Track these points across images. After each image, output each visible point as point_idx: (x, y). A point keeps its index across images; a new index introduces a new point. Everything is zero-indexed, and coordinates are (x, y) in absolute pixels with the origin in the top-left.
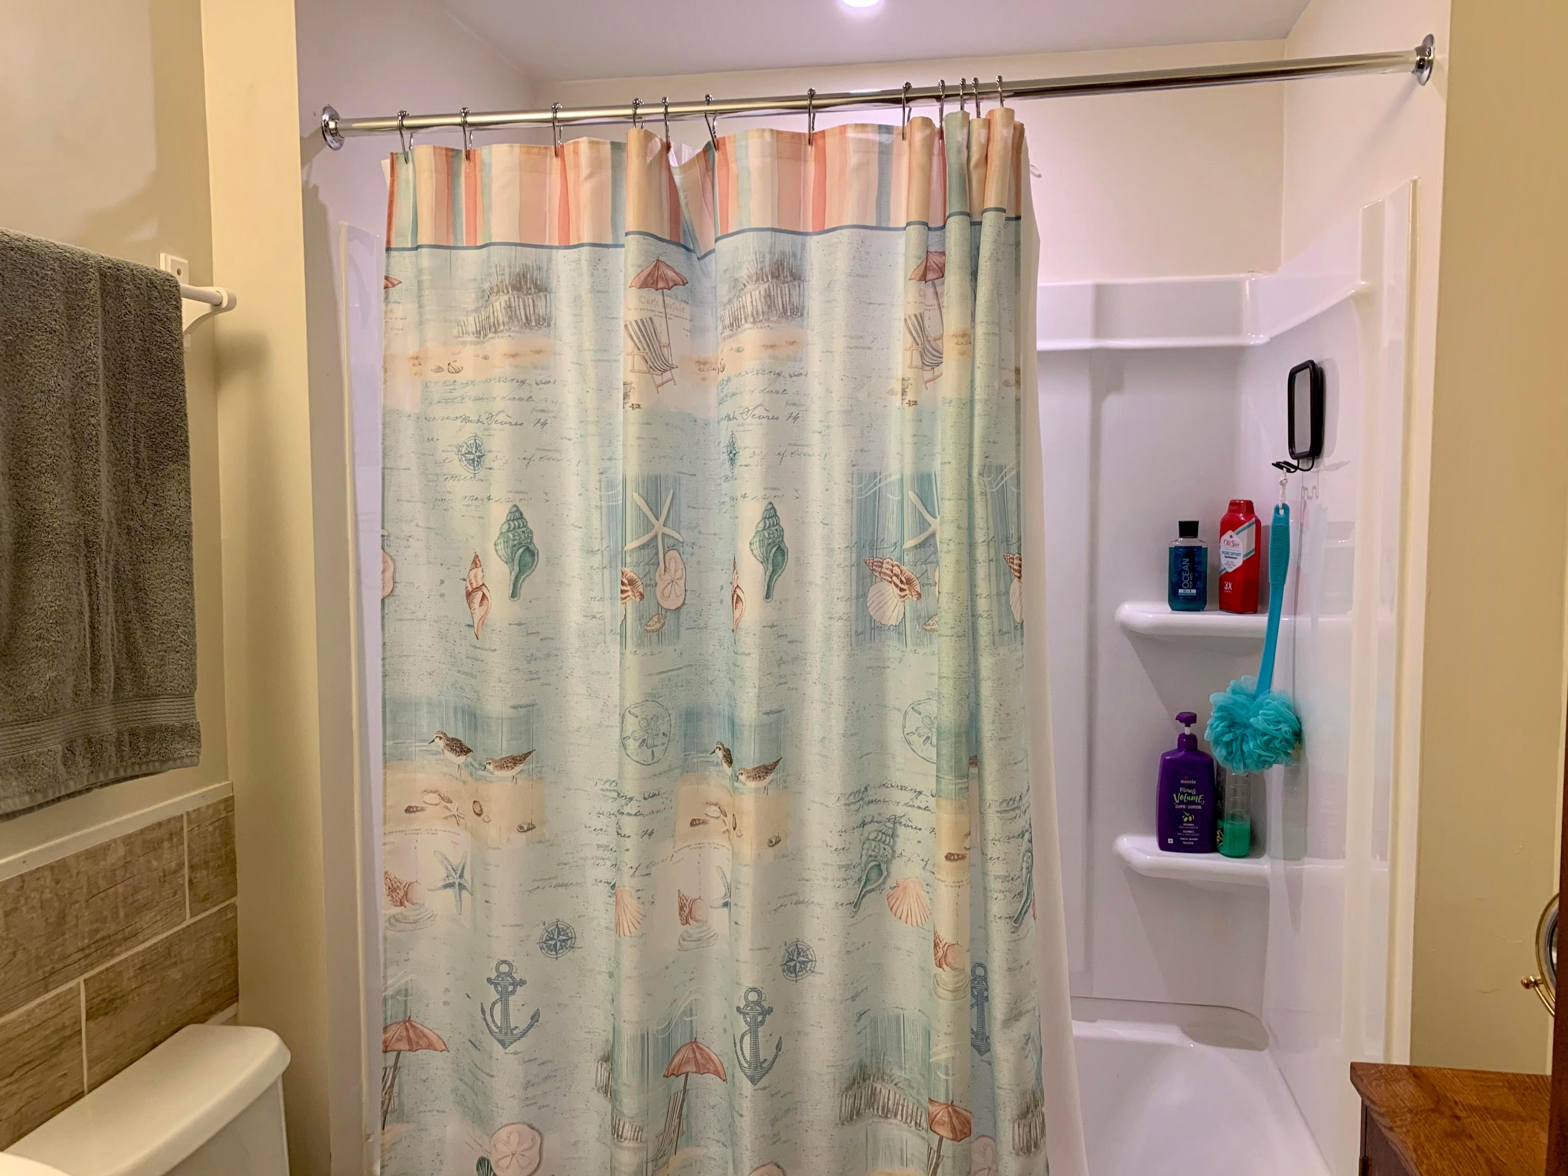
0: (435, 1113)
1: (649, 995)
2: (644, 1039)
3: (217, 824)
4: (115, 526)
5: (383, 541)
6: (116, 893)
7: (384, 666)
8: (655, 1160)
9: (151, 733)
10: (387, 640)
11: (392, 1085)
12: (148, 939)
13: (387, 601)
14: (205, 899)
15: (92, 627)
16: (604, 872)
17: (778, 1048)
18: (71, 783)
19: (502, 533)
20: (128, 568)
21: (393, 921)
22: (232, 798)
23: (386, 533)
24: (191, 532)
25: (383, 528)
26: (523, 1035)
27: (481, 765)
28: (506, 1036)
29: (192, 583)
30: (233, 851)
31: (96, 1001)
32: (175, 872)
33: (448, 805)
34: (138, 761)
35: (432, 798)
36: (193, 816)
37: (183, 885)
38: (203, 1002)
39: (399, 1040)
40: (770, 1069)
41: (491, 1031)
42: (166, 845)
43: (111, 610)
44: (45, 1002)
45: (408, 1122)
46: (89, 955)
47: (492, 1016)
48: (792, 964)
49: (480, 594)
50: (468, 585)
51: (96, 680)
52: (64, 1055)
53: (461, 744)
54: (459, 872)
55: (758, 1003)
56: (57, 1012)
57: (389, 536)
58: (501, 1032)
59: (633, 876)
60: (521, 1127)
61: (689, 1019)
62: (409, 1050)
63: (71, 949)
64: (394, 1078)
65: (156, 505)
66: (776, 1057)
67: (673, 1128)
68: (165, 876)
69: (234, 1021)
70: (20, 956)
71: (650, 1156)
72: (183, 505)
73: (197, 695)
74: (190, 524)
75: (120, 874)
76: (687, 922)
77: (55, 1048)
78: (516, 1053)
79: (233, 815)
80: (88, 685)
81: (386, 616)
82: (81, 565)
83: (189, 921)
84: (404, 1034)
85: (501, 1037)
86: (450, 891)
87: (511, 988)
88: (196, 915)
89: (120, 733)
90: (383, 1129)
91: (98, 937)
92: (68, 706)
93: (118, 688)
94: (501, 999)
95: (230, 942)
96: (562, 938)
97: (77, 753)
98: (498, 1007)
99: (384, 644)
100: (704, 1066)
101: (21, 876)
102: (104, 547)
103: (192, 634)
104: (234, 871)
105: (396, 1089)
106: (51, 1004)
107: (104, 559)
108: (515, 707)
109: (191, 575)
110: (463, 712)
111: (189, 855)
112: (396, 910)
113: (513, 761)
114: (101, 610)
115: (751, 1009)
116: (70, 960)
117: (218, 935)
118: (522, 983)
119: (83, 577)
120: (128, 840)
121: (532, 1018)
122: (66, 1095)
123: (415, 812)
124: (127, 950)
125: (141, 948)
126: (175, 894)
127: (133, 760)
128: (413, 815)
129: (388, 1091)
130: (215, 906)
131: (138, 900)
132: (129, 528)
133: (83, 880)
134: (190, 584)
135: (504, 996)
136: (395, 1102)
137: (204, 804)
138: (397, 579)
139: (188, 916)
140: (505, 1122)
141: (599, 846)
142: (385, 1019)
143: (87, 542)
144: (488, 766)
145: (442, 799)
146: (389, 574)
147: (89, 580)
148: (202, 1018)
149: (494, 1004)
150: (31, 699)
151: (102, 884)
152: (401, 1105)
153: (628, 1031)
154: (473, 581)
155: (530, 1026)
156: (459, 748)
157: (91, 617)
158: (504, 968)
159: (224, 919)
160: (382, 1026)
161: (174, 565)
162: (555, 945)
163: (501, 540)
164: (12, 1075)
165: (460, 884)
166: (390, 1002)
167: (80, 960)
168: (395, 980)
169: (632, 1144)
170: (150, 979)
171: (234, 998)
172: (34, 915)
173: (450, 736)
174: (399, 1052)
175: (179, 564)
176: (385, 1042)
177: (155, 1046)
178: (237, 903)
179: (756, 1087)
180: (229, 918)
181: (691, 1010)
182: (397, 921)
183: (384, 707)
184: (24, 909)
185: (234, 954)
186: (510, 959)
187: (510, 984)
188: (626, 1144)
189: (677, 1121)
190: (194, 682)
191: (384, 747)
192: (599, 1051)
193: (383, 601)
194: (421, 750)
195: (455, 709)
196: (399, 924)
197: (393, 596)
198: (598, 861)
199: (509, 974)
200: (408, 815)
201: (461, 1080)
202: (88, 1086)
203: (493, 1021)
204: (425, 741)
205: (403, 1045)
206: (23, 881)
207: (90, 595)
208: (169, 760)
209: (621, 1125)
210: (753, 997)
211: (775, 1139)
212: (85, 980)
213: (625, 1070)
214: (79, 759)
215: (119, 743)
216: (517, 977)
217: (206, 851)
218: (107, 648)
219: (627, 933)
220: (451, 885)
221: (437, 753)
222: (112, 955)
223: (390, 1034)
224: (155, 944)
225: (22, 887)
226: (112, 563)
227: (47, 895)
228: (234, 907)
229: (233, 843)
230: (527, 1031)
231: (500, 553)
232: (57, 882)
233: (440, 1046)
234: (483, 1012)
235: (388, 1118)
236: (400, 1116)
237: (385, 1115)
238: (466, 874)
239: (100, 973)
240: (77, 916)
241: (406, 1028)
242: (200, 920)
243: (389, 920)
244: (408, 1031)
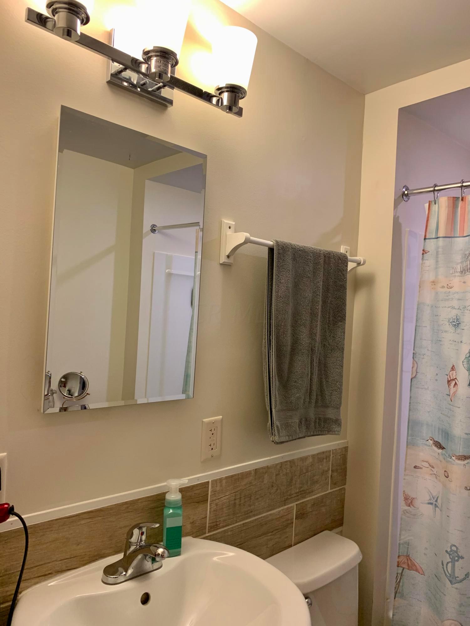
0: (416, 600)
3: (342, 456)
4: (320, 344)
5: (413, 355)
6: (308, 475)
7: (410, 406)
9: (326, 420)
10: (412, 396)
11: (400, 582)
12: (316, 494)
13: (413, 380)
14: (335, 484)
15: (311, 379)
18: (300, 434)
19: (466, 358)
20: (323, 359)
21: (405, 512)
22: (348, 447)
23: (415, 352)
24: (344, 347)
25: (414, 350)
26: (461, 581)
27: (449, 455)
28: (453, 579)
29: (343, 366)
30: (346, 468)
31: (299, 513)
32: (327, 471)
33: (432, 469)
34: (320, 429)
35: (427, 465)
36: (334, 451)
37: (329, 477)
38: (331, 523)
39: (404, 563)
41: (446, 574)
42: (325, 460)
43: (317, 374)
44: (284, 509)
45: (405, 600)
46: (298, 496)
47: (447, 567)
49: (454, 383)
50: (449, 377)
51: (310, 398)
52: (288, 530)
53: (440, 444)
54: (435, 499)
56: (287, 513)
57: (416, 353)
58: (450, 577)
60: (456, 623)
62: (408, 569)
63: (293, 492)
64: (401, 579)
65: (333, 337)
68: (323, 472)
69: (341, 533)
70: (279, 491)
72: (342, 337)
73: (341, 408)
74: (344, 345)
75: (310, 468)
77: (285, 526)
78: (457, 589)
79: (347, 454)
80: (308, 400)
81: (412, 386)
82: (309, 357)
83: (330, 491)
84: (406, 561)
85: (451, 579)
86: (430, 506)
87: (456, 558)
88: (332, 489)
89: (316, 419)
90: (395, 598)
91: (301, 490)
92: (301, 407)
93: (316, 402)
94: (452, 562)
95: (342, 502)
97: (302, 424)
98: (450, 565)
99: (411, 397)
101: (281, 463)
102: (316, 352)
103: (341, 385)
104: (346, 475)
105: (401, 584)
106: (286, 510)
107: (316, 356)
108: (466, 434)
109: (343, 363)
110: (442, 431)
111: (332, 466)
112: (407, 508)
113: (465, 458)
114: (314, 374)
116: (292, 496)
117: (338, 498)
118: (462, 558)
119: (309, 362)
120: (313, 456)
121: (466, 575)
122: (287, 544)
123: (418, 468)
124: (309, 497)
125: (313, 497)
126: (326, 480)
127: (319, 429)
128: (417, 470)
129: (398, 583)
130: (338, 487)
131: (314, 479)
132: (324, 345)
133: (299, 468)
134: (342, 366)
135: (453, 561)
136: (400, 589)
137: (337, 448)
138: (418, 371)
139: (329, 489)
140: (449, 618)
142: (399, 552)
143: (312, 349)
144: (452, 457)
145: (430, 466)
146: (415, 369)
147: (311, 363)
148: (331, 529)
149: (448, 563)
150: (291, 403)
151: (304, 471)
152: (402, 590)
154: (451, 376)
155: (465, 579)
156: (439, 446)
157: (311, 376)
158: (454, 548)
160: (397, 555)
161: (338, 359)
163: (466, 361)
164: (272, 532)
165: (435, 505)
166: (401, 546)
167: (295, 497)
168: (405, 537)
170: (315, 509)
171: (341, 524)
172: (284, 477)
173: (436, 440)
174: (404, 569)
175: (339, 359)
176: (398, 562)
177: (315, 535)
178: (346, 488)
180: (342, 493)
182: (407, 512)
183: (408, 423)
184: (281, 474)
185: (343, 507)
186: (457, 545)
187: (456, 557)
190: (341, 403)
191: (407, 439)
193: (411, 379)
194: (422, 443)
195: (439, 429)
196: (407, 514)
197: (416, 378)
200: (415, 469)
201: (430, 590)
202: (294, 543)
203: (447, 570)
204: (424, 439)
205: (405, 566)
206: (282, 465)
207: (311, 368)
208: (331, 431)
212: (296, 505)
214: (303, 426)
215: (315, 422)
216: (460, 554)
217: (337, 466)
218: (315, 388)
220: (431, 504)
221: (429, 446)
222: (305, 497)
223: (400, 559)
224: (318, 497)
225: (281, 467)
226: (318, 357)
227: (288, 471)
228: (344, 489)
229: (346, 464)
230: (463, 580)
231: (465, 366)
232: (291, 467)
233: (421, 572)
234: (443, 564)
235: (397, 595)
236: (402, 596)
237: (396, 593)
238: (438, 501)
239: (301, 503)
240: (296, 481)
241: (407, 559)
242: (333, 491)
243: (404, 511)
244: (408, 561)
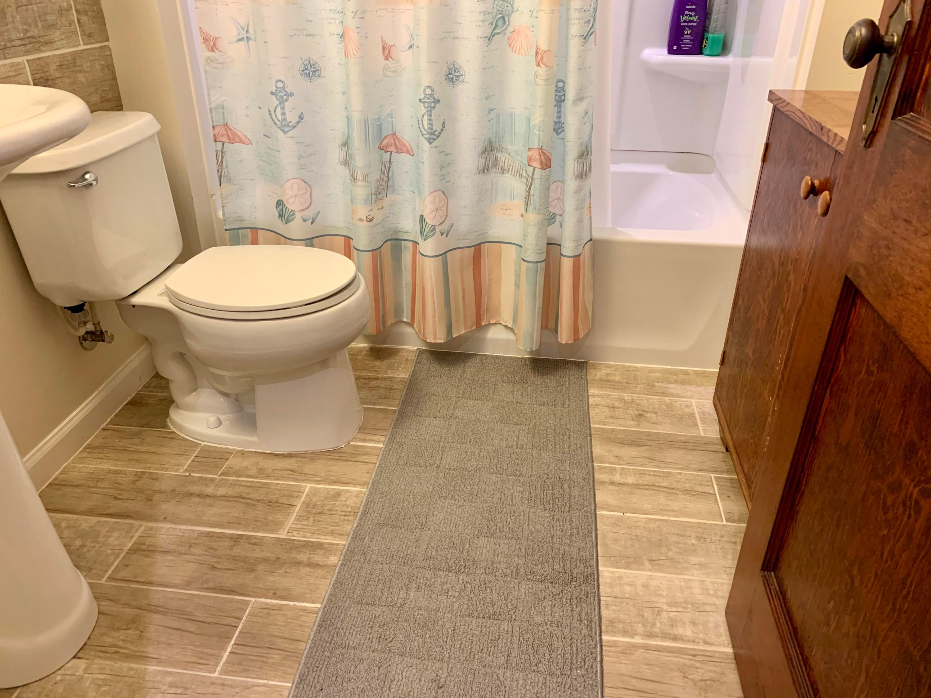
0: (248, 180)
1: (367, 95)
2: (366, 121)
6: (33, 10)
8: (376, 194)
11: (222, 161)
12: (60, 48)
14: (90, 36)
16: (335, 29)
17: (444, 124)
21: (209, 61)
26: (295, 126)
28: (285, 127)
31: (37, 78)
32: (67, 10)
37: (74, 22)
38: (102, 102)
39: (222, 135)
40: (439, 136)
41: (276, 125)
44: (6, 65)
45: (234, 184)
46: (25, 44)
47: (275, 114)
48: (451, 76)
54: (246, 29)
55: (432, 95)
56: (14, 74)
58: (282, 124)
59: (353, 18)
60: (299, 181)
61: (390, 120)
62: (229, 143)
63: (14, 37)
64: (222, 158)
66: (442, 130)
67: (384, 182)
68: (61, 11)
71: (373, 191)
76: (387, 59)
78: (292, 137)
83: (83, 47)
84: (225, 133)
85: (282, 127)
86: (241, 43)
87: (285, 97)
88: (87, 45)
90: (220, 185)
91: (29, 35)
94: (280, 104)
95: (110, 68)
96: (312, 69)
98: (279, 109)
100: (400, 148)
104: (104, 23)
105: (224, 164)
106: (10, 67)
111: (73, 2)
112: (211, 54)
115: (428, 99)
116: (14, 43)
117: (103, 63)
118: (292, 95)
121: (299, 117)
124: (49, 50)
125: (56, 53)
126: (70, 26)
129: (220, 164)
130: (97, 43)
131: (47, 20)
135: (282, 102)
136: (225, 172)
139: (81, 43)
140: (289, 178)
141: (331, 10)
142: (213, 122)
149: (276, 107)
152: (228, 173)
153: (356, 117)
155: (299, 122)
158: (280, 85)
159: (104, 54)
160: (211, 126)
162: (309, 73)
165: (247, 37)
166: (214, 112)
167: (21, 45)
168: (215, 99)
169: (363, 183)
170: (68, 75)
174: (223, 143)
176: (214, 135)
178: (111, 46)
179: (431, 146)
180: (106, 54)
181: (392, 114)
182: (212, 61)
185: (115, 79)
186: (283, 79)
187: (285, 95)
188: (359, 183)
189: (387, 178)
192: (339, 140)
196: (213, 64)
198: (331, 21)
199: (283, 89)
201: (261, 160)
203: (277, 118)
205: (225, 139)
209: (356, 173)
210: (429, 91)
211: (442, 178)
212: (27, 61)
213: (356, 140)
216: (288, 90)
217: (84, 3)
219: (352, 55)
220: (242, 39)
222: (40, 51)
223: (216, 131)
224: (66, 54)
228: (109, 48)
229: (100, 4)
230: (297, 124)
233: (247, 141)
234: (270, 114)
235: (222, 179)
236: (229, 181)
237: (220, 177)
238: (251, 30)
239: (35, 59)
240: (12, 16)
241: (226, 129)
242: (90, 49)
243: (206, 60)
244: (227, 131)
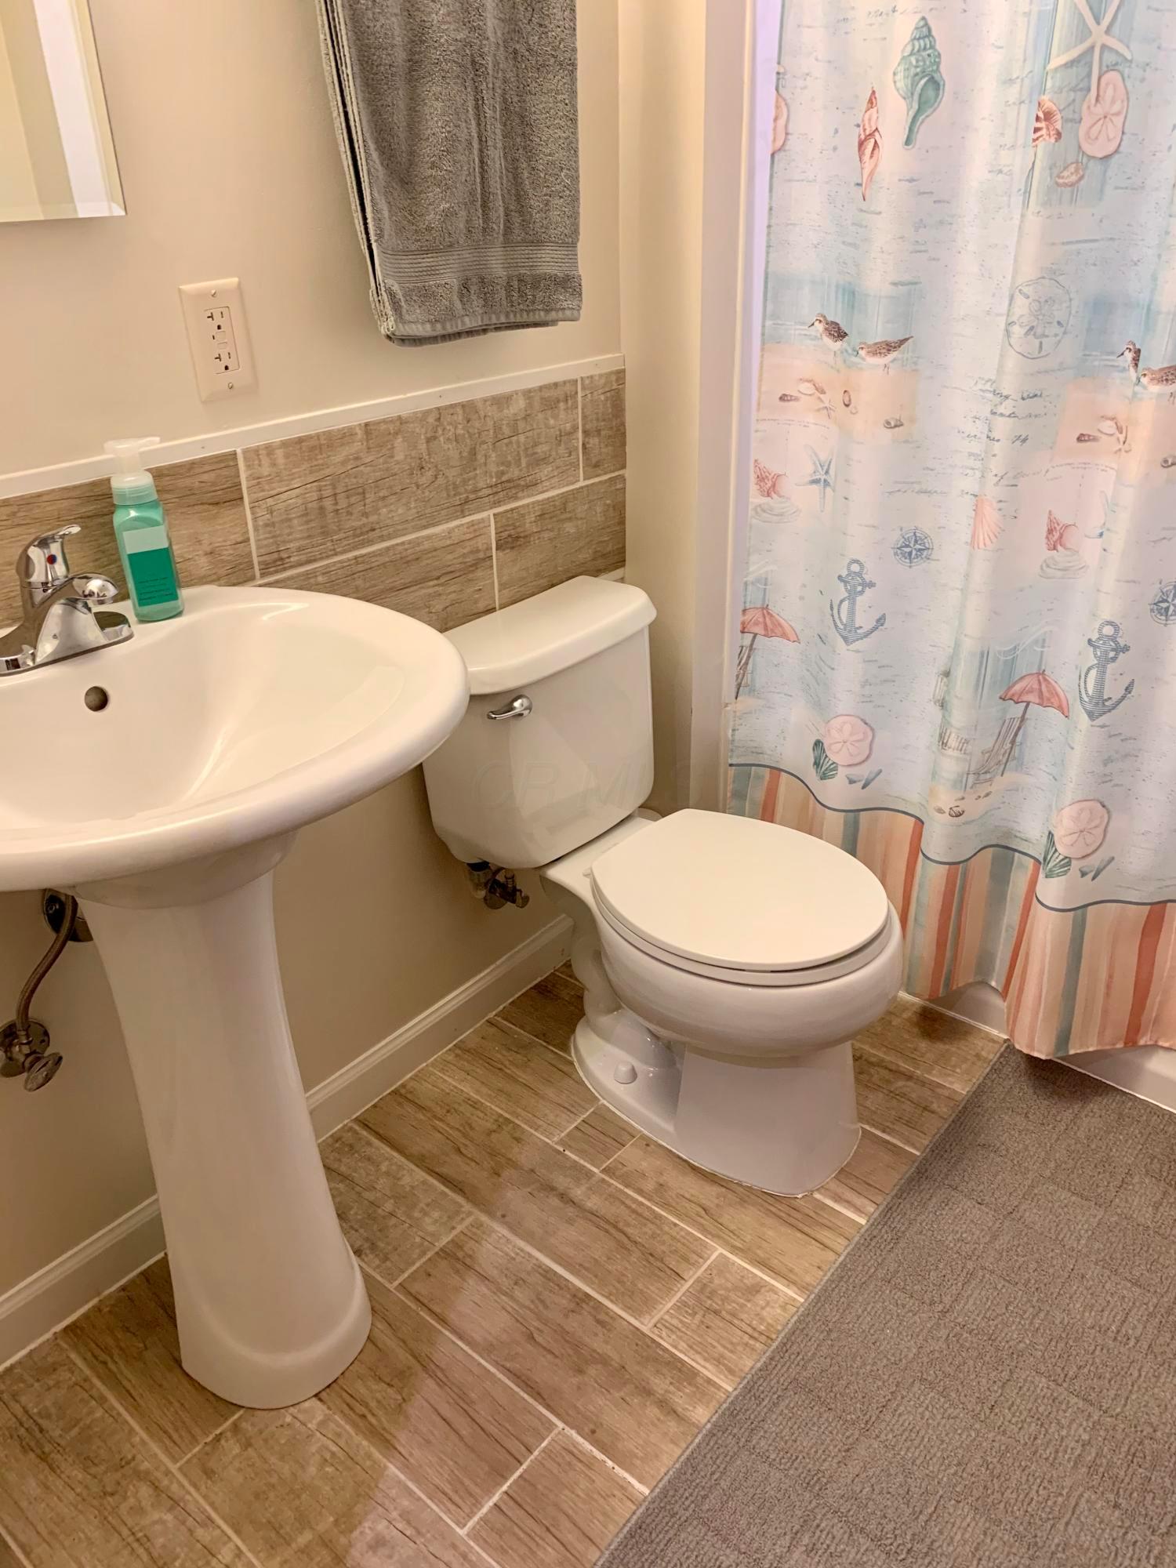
0: (782, 695)
1: (995, 613)
2: (984, 656)
3: (608, 394)
4: (502, 49)
5: (778, 79)
6: (518, 442)
7: (769, 234)
8: (977, 774)
9: (537, 282)
10: (774, 205)
11: (746, 663)
12: (547, 491)
13: (777, 157)
14: (596, 466)
15: (482, 162)
16: (969, 484)
17: (1128, 689)
18: (467, 319)
19: (904, 58)
20: (516, 99)
21: (760, 509)
22: (624, 371)
23: (782, 70)
24: (575, 59)
25: (779, 63)
26: (867, 635)
27: (854, 350)
28: (850, 634)
29: (576, 120)
30: (623, 424)
31: (505, 535)
32: (570, 433)
33: (822, 396)
34: (525, 308)
35: (807, 388)
36: (587, 382)
37: (577, 448)
38: (594, 559)
39: (757, 624)
40: (1114, 708)
41: (836, 626)
42: (562, 405)
43: (499, 145)
44: (462, 525)
45: (759, 698)
46: (496, 493)
47: (839, 614)
48: (1164, 605)
49: (872, 141)
50: (862, 132)
51: (486, 218)
52: (479, 573)
53: (839, 329)
54: (825, 468)
55: (1113, 638)
56: (472, 536)
57: (785, 74)
58: (845, 629)
59: (997, 484)
60: (855, 720)
61: (1040, 649)
62: (764, 636)
63: (481, 484)
64: (749, 657)
65: (541, 25)
66: (1123, 698)
67: (1003, 751)
68: (561, 436)
69: (622, 580)
70: (441, 480)
71: (972, 769)
72: (567, 26)
73: (579, 245)
74: (574, 50)
75: (521, 425)
76: (1055, 548)
77: (471, 566)
78: (857, 651)
79: (624, 389)
80: (479, 222)
81: (775, 175)
82: (469, 90)
83: (582, 483)
84: (761, 620)
85: (845, 634)
86: (815, 486)
87: (859, 588)
88: (589, 479)
89: (510, 278)
90: (736, 697)
91: (504, 478)
92: (461, 241)
93: (508, 230)
94: (849, 597)
95: (619, 509)
96: (918, 547)
97: (473, 292)
98: (846, 604)
99: (771, 209)
100: (1049, 699)
101: (438, 409)
102: (490, 72)
103: (576, 179)
104: (624, 444)
105: (750, 666)
106: (468, 528)
107: (491, 85)
108: (895, 284)
109: (576, 111)
110: (844, 289)
111: (583, 419)
112: (763, 500)
113: (887, 347)
114: (490, 143)
115: (1104, 644)
116: (480, 494)
117: (608, 502)
118: (871, 585)
119: (471, 104)
120: (528, 394)
121: (878, 621)
122: (481, 606)
123: (788, 400)
124: (529, 496)
125: (540, 497)
126: (570, 455)
127: (521, 306)
128: (786, 404)
129: (744, 666)
130: (605, 474)
131: (536, 453)
132: (515, 52)
133: (490, 423)
134: (574, 121)
135: (852, 596)
136: (749, 677)
137: (596, 372)
138: (790, 130)
139: (582, 478)
140: (839, 713)
141: (971, 454)
142: (745, 603)
143: (473, 62)
144: (861, 352)
145: (817, 389)
146: (782, 122)
147: (477, 107)
148: (596, 573)
149: (842, 601)
150: (429, 229)
151: (507, 431)
152: (753, 680)
153: (969, 645)
154: (867, 127)
155: (875, 629)
156: (838, 333)
157: (481, 151)
158: (855, 568)
159: (613, 488)
160: (742, 608)
161: (560, 97)
162: (910, 553)
163: (902, 68)
164: (439, 577)
165: (825, 481)
166: (750, 588)
167: (489, 495)
168: (757, 568)
169: (956, 753)
170: (549, 527)
171: (621, 563)
172: (450, 446)
173: (830, 319)
174: (755, 635)
175: (564, 97)
176: (743, 623)
177: (553, 586)
178: (626, 476)
179: (1094, 723)
180: (619, 490)
181: (1044, 640)
182: (764, 511)
183: (766, 283)
184: (442, 439)
185: (622, 523)
186: (862, 560)
187: (860, 585)
188: (949, 752)
189: (1009, 745)
190: (576, 232)
191: (763, 326)
192: (941, 665)
193: (773, 155)
194: (800, 335)
195: (837, 286)
196: (765, 514)
197: (785, 151)
198: (968, 471)
199: (859, 574)
200: (782, 403)
201: (808, 670)
202: (500, 605)
203: (840, 618)
204: (803, 324)
205: (759, 629)
206: (440, 414)
207: (479, 125)
208: (552, 310)
209: (948, 734)
210: (1108, 630)
211: (1105, 779)
212: (494, 515)
213: (959, 683)
214: (474, 297)
215: (509, 287)
216: (867, 578)
217: (598, 420)
218: (496, 185)
219: (982, 545)
220: (816, 482)
221: (815, 338)
222: (516, 498)
223: (748, 617)
224: (553, 497)
225: (439, 418)
226: (499, 91)
227: (460, 431)
228: (623, 479)
229: (624, 416)
230: (871, 633)
231: (898, 84)
232: (468, 422)
233: (793, 637)
234: (832, 608)
235: (741, 689)
236: (752, 691)
237: (739, 686)
238: (832, 472)
239: (506, 511)
240: (486, 456)
241: (764, 614)
242: (593, 484)
243: (755, 509)
244: (765, 618)
